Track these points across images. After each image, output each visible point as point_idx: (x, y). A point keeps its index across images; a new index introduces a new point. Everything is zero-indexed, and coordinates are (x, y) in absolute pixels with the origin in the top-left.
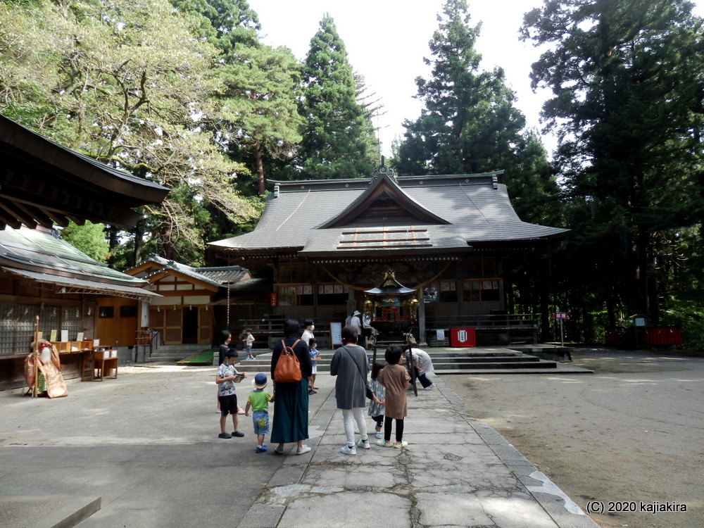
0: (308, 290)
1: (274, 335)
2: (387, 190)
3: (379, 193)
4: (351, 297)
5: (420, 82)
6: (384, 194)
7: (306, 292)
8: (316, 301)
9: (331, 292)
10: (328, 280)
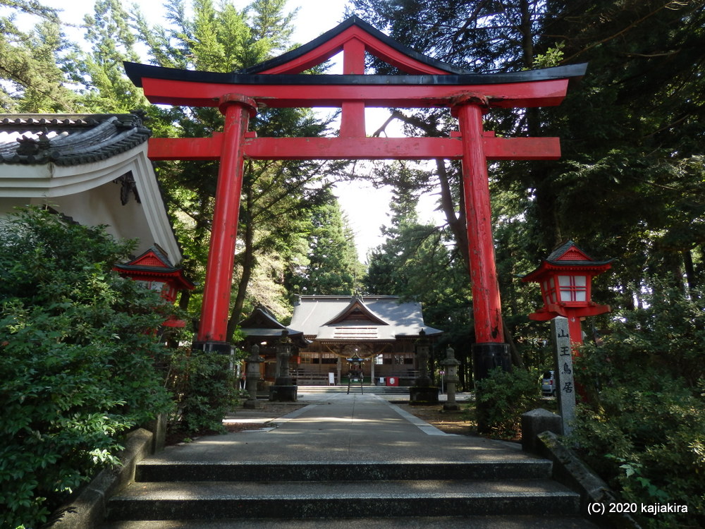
0: (316, 356)
1: (299, 379)
2: (358, 306)
3: (355, 307)
4: (339, 360)
5: (383, 229)
6: (357, 308)
7: (316, 357)
8: (320, 361)
9: (328, 357)
10: (327, 351)
